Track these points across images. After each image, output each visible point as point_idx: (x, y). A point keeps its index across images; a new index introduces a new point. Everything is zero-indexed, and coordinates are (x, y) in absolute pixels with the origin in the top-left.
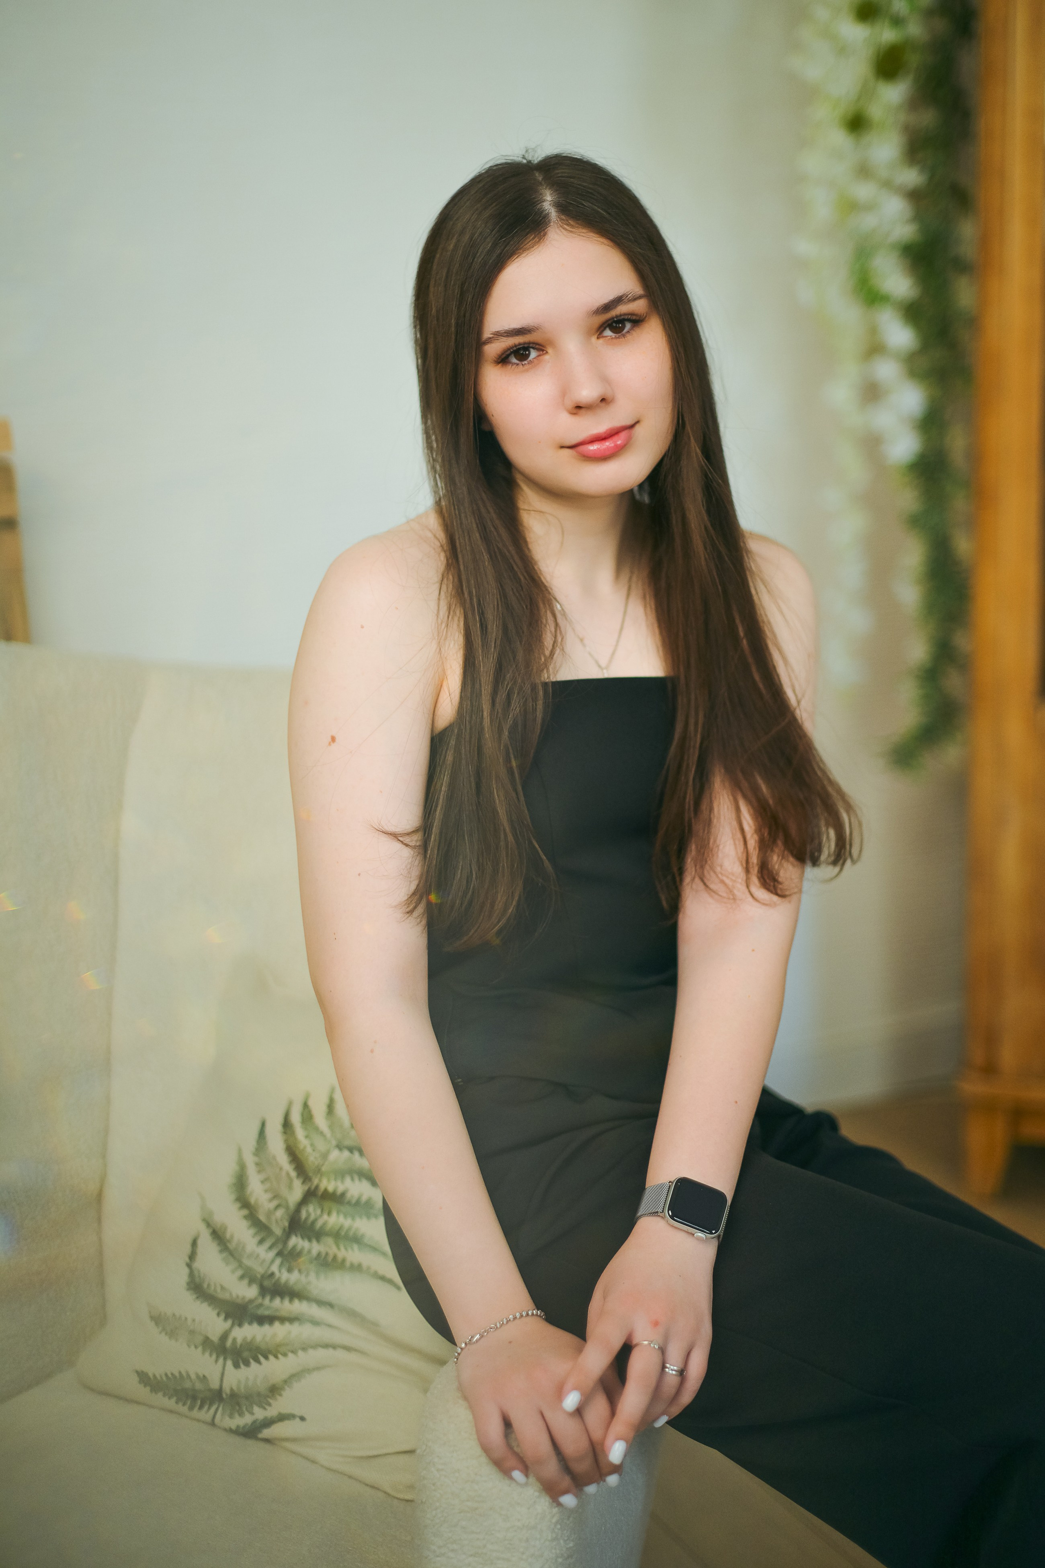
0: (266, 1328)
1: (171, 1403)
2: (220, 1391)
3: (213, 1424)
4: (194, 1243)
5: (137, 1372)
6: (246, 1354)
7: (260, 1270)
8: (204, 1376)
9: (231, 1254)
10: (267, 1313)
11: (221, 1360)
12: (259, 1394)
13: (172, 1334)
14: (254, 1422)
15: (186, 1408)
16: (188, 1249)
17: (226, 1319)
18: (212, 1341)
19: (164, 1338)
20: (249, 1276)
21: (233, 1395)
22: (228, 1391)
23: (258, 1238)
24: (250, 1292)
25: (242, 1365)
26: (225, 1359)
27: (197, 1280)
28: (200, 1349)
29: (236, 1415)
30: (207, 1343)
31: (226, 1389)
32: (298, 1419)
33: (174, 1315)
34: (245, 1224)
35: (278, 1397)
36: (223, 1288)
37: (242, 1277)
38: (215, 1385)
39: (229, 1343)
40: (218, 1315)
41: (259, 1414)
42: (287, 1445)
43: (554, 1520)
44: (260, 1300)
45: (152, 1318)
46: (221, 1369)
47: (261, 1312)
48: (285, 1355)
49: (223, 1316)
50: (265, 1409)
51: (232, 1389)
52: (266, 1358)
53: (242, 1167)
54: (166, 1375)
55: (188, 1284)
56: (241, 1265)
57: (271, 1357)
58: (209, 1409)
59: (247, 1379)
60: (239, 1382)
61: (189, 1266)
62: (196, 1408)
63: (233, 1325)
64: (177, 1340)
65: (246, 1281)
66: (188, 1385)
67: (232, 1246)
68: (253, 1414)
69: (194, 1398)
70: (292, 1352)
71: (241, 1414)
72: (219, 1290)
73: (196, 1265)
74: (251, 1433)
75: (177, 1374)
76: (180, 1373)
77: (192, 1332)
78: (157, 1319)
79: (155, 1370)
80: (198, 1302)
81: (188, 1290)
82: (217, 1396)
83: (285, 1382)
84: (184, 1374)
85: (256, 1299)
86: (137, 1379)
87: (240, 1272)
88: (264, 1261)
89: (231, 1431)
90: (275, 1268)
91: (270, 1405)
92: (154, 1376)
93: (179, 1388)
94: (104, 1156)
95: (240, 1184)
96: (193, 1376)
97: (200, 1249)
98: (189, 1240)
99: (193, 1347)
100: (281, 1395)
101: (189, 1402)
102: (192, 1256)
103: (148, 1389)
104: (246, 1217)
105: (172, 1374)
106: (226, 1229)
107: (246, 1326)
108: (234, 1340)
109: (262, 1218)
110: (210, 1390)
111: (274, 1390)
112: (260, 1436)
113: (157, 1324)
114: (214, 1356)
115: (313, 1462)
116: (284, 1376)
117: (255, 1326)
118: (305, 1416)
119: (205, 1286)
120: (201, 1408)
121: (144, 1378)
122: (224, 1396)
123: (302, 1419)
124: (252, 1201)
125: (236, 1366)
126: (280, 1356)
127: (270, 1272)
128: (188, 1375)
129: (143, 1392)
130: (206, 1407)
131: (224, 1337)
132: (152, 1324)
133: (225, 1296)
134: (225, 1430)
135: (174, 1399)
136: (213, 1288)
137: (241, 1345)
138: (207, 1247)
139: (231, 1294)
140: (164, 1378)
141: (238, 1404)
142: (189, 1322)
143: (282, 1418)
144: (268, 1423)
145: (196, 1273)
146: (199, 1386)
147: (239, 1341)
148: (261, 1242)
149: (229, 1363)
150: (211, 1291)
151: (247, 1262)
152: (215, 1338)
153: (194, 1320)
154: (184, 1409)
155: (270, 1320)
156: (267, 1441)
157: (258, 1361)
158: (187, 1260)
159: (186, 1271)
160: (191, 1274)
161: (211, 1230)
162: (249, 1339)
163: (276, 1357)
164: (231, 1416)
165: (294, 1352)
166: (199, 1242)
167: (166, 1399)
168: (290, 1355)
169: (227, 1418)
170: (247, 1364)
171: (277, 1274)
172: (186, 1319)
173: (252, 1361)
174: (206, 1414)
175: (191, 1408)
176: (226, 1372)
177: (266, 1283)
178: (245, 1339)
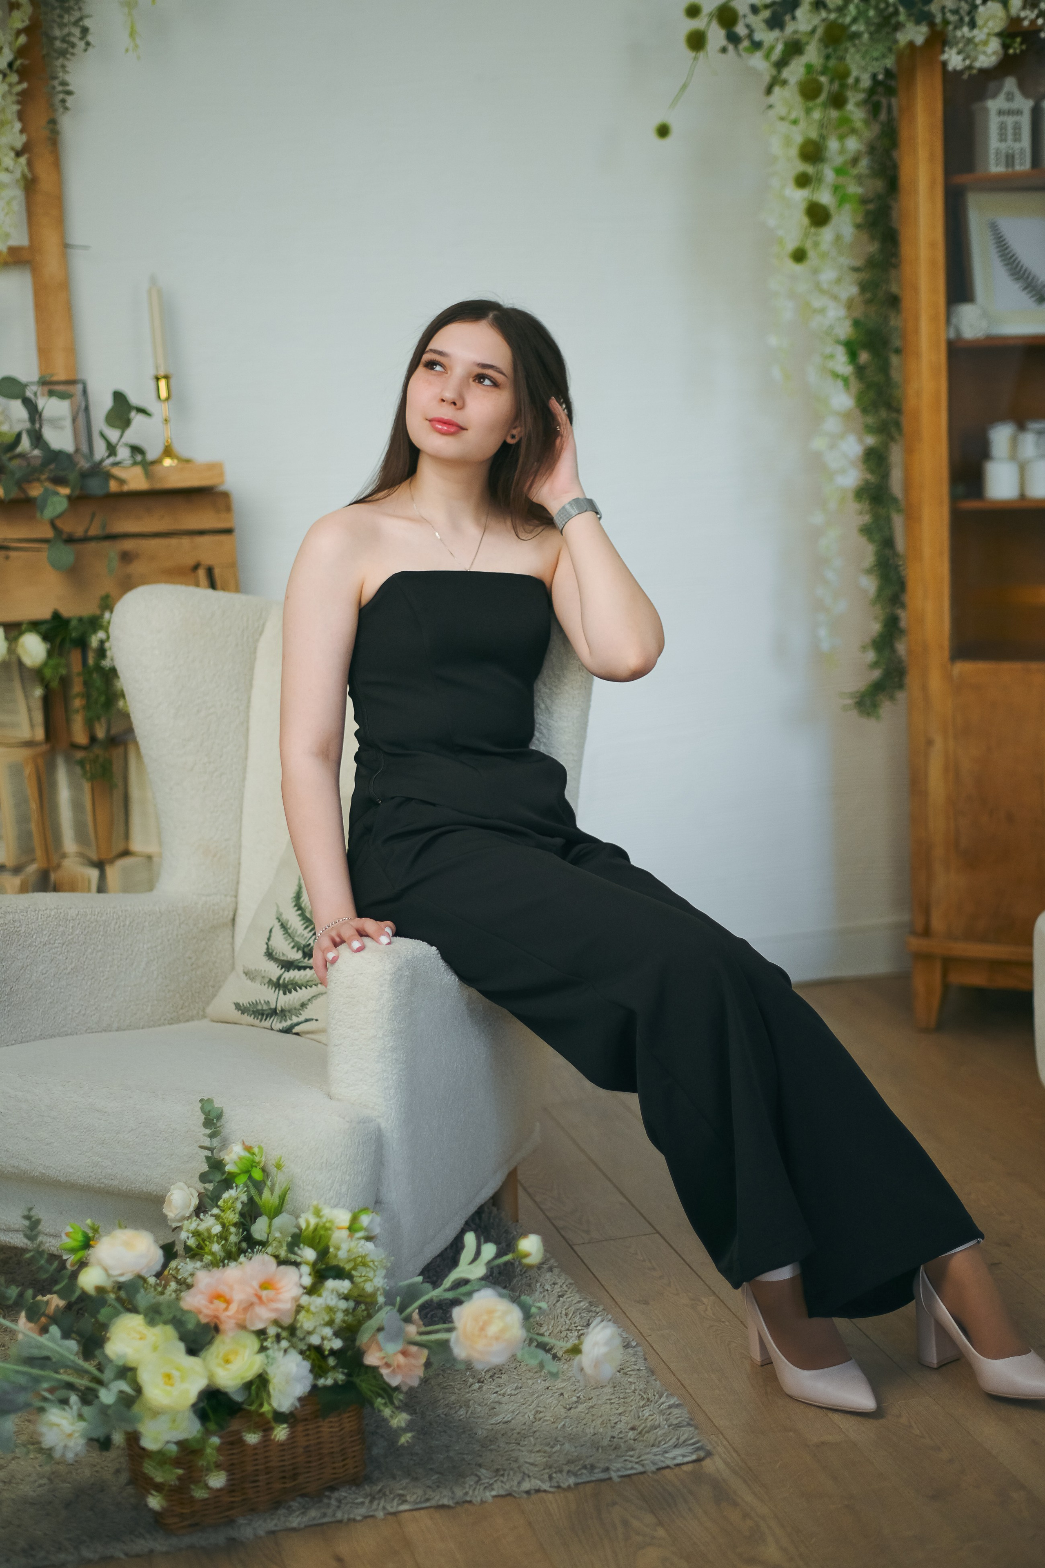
0: (302, 971)
1: (250, 1019)
2: (276, 1009)
3: (272, 1029)
4: (271, 931)
5: (235, 1003)
6: (290, 987)
7: (303, 943)
8: (268, 1001)
9: (289, 935)
10: (303, 965)
11: (277, 990)
12: (295, 1009)
13: (253, 979)
14: (292, 1024)
15: (258, 1020)
16: (268, 934)
17: (281, 969)
18: (273, 981)
19: (249, 982)
20: (297, 947)
21: (282, 1011)
22: (280, 1009)
23: (305, 925)
24: (297, 956)
25: (287, 993)
26: (279, 990)
27: (270, 951)
28: (267, 985)
29: (283, 1021)
30: (270, 981)
31: (279, 1008)
32: (314, 1021)
33: (255, 970)
34: (299, 918)
35: (305, 1009)
36: (283, 954)
37: (293, 947)
38: (273, 1006)
39: (281, 981)
40: (278, 967)
41: (295, 1020)
42: (308, 1036)
43: (390, 1009)
44: (302, 959)
45: (244, 972)
46: (276, 997)
47: (300, 965)
48: (311, 987)
49: (280, 967)
50: (298, 1017)
51: (282, 1007)
52: (301, 988)
53: (300, 888)
54: (249, 1003)
55: (265, 953)
56: (293, 940)
57: (303, 988)
58: (270, 1019)
59: (290, 1000)
60: (285, 1002)
61: (267, 944)
62: (263, 1020)
63: (285, 971)
64: (255, 982)
65: (295, 949)
66: (259, 1007)
67: (290, 931)
68: (291, 1020)
69: (263, 1015)
70: (315, 985)
71: (285, 1021)
72: (281, 955)
73: (270, 943)
74: (288, 1031)
75: (254, 1002)
76: (256, 1001)
77: (263, 977)
78: (246, 973)
79: (244, 1001)
80: (268, 961)
81: (264, 955)
82: (274, 1012)
83: (309, 1000)
84: (258, 1001)
85: (300, 959)
86: (234, 1007)
87: (292, 944)
88: (306, 937)
89: (281, 1031)
90: (311, 941)
91: (301, 1014)
92: (243, 1005)
93: (255, 1009)
94: (236, 897)
95: (298, 896)
96: (262, 1002)
97: (273, 934)
98: (269, 930)
99: (263, 985)
100: (306, 1008)
101: (260, 1017)
102: (269, 939)
103: (240, 1012)
104: (299, 915)
105: (252, 1002)
106: (288, 921)
107: (291, 971)
108: (285, 979)
109: (308, 915)
110: (271, 1009)
111: (303, 1005)
112: (294, 1031)
113: (246, 975)
114: (274, 988)
115: (320, 1042)
116: (309, 998)
117: (296, 971)
118: (319, 1019)
119: (274, 954)
120: (265, 1020)
121: (238, 1006)
122: (278, 1012)
123: (317, 1020)
124: (303, 905)
125: (285, 994)
126: (308, 987)
127: (308, 943)
128: (260, 1002)
129: (236, 1015)
130: (268, 1019)
131: (279, 979)
132: (244, 975)
133: (282, 958)
134: (278, 1031)
135: (253, 1016)
136: (278, 955)
137: (288, 982)
138: (278, 933)
139: (287, 957)
140: (248, 1005)
141: (285, 1016)
142: (263, 972)
143: (307, 1021)
144: (298, 1024)
145: (270, 947)
146: (265, 1007)
147: (287, 980)
148: (306, 928)
149: (281, 992)
150: (277, 956)
151: (297, 939)
152: (275, 980)
153: (265, 971)
154: (257, 1022)
155: (305, 968)
156: (297, 1034)
157: (296, 990)
158: (267, 941)
159: (266, 946)
160: (268, 949)
161: (280, 923)
162: (292, 978)
163: (306, 988)
164: (281, 1022)
165: (316, 985)
166: (273, 930)
167: (249, 1017)
168: (314, 986)
169: (278, 1023)
170: (290, 992)
171: (312, 944)
172: (261, 970)
173: (293, 990)
174: (267, 1023)
175: (261, 1021)
176: (279, 998)
177: (306, 950)
178: (290, 978)
